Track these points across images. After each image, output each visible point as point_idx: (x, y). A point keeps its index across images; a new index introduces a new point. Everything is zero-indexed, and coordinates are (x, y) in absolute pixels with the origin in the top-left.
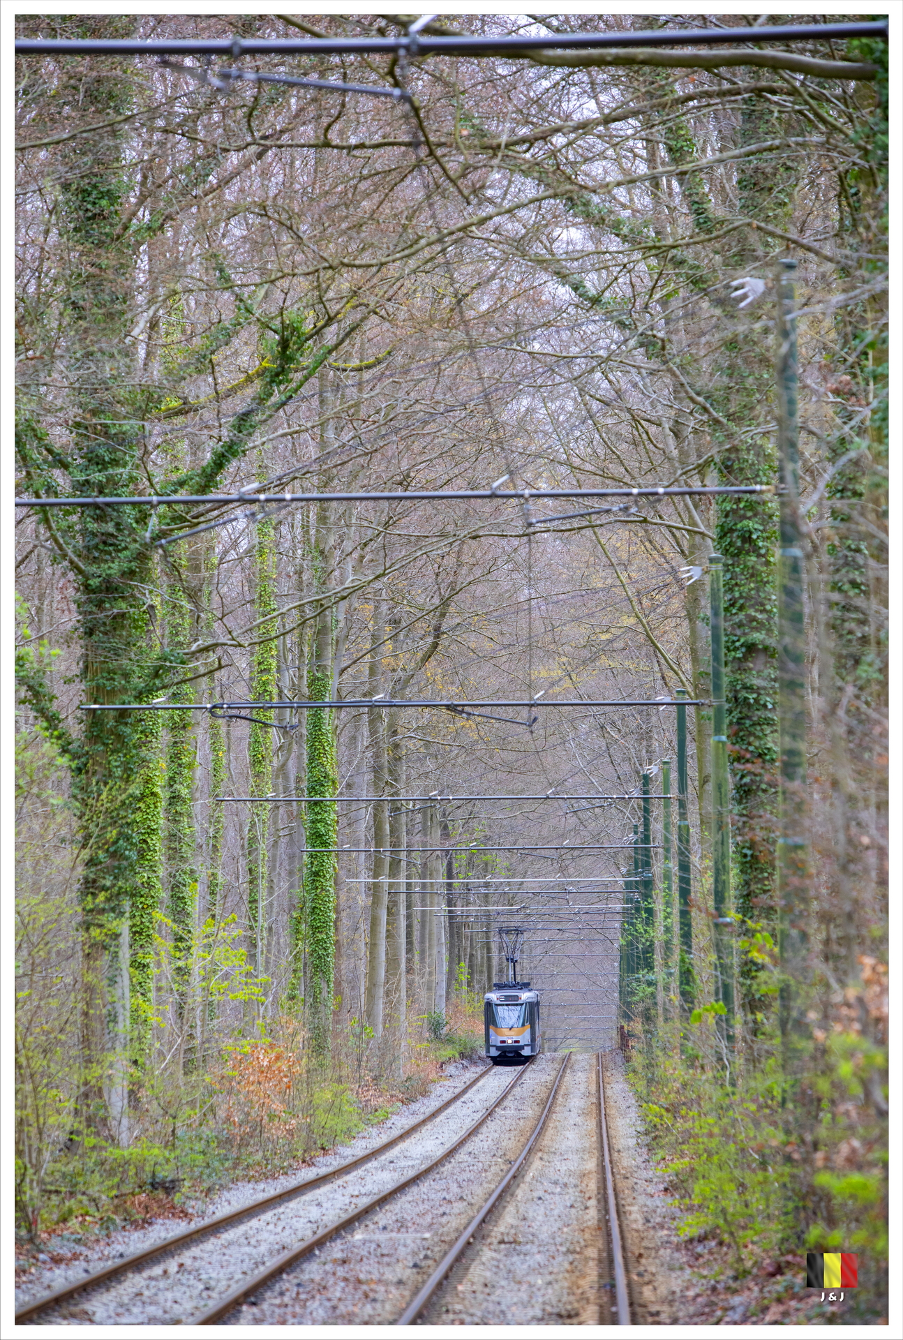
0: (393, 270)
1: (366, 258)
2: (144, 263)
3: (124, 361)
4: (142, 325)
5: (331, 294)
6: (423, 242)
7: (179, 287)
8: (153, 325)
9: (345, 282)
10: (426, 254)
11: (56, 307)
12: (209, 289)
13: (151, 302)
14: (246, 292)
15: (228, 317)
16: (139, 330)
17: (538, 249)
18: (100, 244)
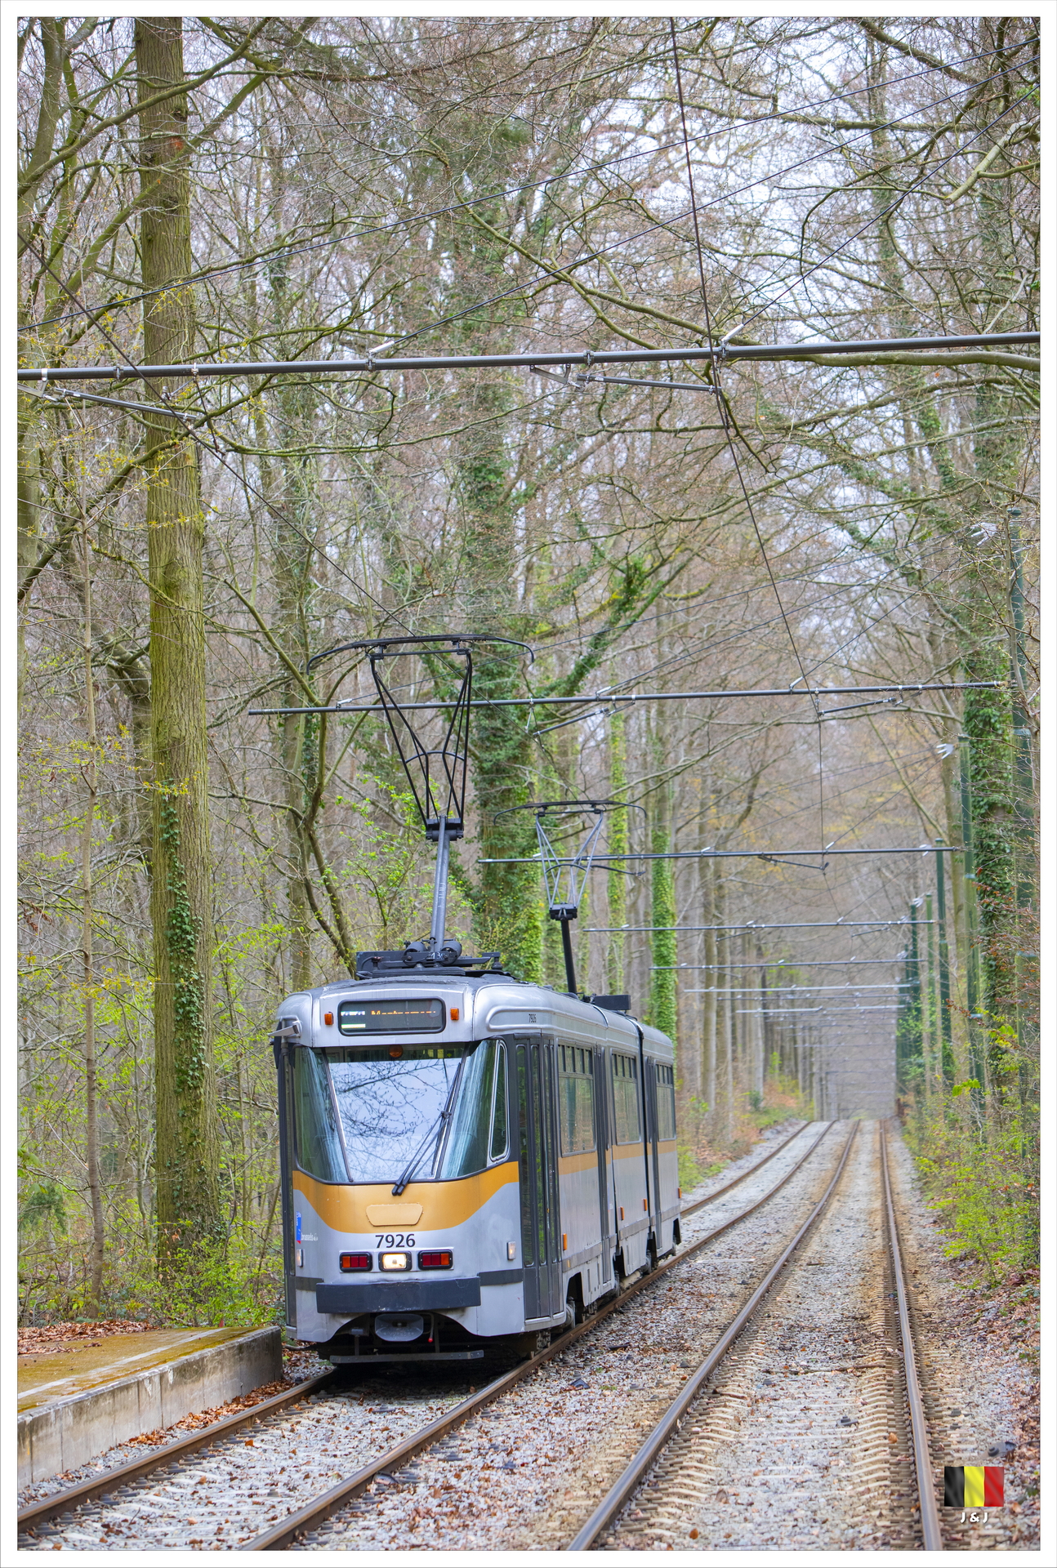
0: (710, 523)
1: (689, 515)
2: (521, 522)
3: (506, 597)
4: (520, 569)
5: (664, 542)
6: (733, 501)
7: (548, 540)
8: (529, 568)
9: (674, 533)
10: (737, 509)
11: (455, 556)
12: (572, 541)
13: (527, 551)
14: (599, 542)
15: (585, 562)
16: (518, 573)
17: (821, 504)
18: (488, 510)
